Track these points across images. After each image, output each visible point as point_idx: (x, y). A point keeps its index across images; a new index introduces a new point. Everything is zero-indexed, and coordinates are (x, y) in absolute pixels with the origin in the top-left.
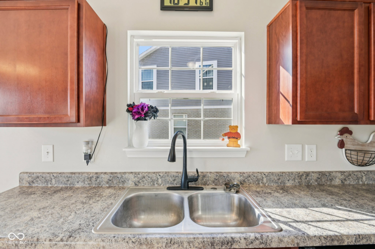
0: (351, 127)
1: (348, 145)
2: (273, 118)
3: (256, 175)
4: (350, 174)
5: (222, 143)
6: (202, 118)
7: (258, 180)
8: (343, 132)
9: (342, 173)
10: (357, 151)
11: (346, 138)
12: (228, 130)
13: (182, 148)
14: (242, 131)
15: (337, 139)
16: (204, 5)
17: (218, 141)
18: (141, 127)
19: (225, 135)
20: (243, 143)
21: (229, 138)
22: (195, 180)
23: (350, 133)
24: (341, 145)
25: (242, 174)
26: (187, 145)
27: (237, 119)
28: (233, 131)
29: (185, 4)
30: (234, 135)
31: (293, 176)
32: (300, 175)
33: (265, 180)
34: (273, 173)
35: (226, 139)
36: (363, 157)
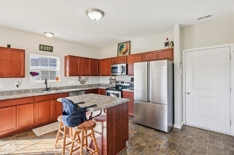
0: (81, 77)
1: (80, 80)
2: (66, 75)
4: (80, 85)
5: (55, 81)
8: (79, 78)
11: (80, 79)
12: (56, 78)
14: (59, 78)
15: (78, 79)
16: (50, 50)
18: (34, 78)
19: (55, 79)
20: (59, 80)
22: (49, 89)
23: (80, 78)
24: (79, 80)
25: (59, 87)
27: (58, 75)
29: (46, 50)
30: (57, 79)
33: (64, 88)
35: (56, 80)
36: (83, 82)
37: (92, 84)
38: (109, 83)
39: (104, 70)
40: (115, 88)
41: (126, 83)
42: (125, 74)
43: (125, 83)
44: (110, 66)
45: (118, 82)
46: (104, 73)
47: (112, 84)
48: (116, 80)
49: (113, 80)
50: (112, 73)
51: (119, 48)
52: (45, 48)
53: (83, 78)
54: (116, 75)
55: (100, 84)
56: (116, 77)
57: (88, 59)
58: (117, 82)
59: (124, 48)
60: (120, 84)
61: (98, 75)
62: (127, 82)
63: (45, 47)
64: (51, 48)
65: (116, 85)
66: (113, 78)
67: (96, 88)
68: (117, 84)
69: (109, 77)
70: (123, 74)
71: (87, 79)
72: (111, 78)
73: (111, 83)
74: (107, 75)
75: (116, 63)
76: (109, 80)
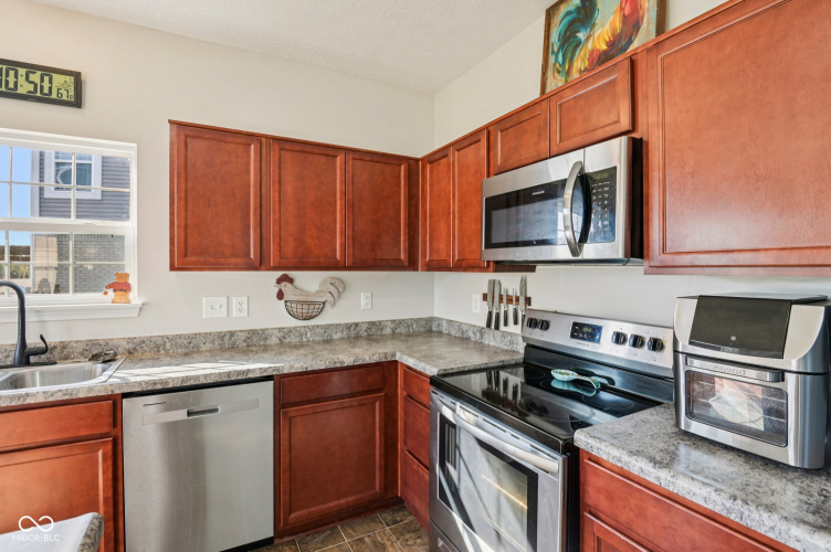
0: (292, 274)
1: (289, 296)
3: (153, 339)
5: (103, 299)
6: (71, 261)
7: (158, 346)
9: (280, 329)
10: (303, 303)
11: (286, 287)
13: (17, 307)
14: (133, 281)
15: (274, 289)
16: (64, 98)
17: (98, 296)
19: (109, 287)
20: (135, 297)
21: (115, 291)
23: (291, 281)
24: (280, 295)
25: (130, 340)
26: (26, 303)
28: (121, 281)
29: (29, 92)
30: (122, 287)
31: (211, 338)
32: (221, 336)
33: (168, 345)
34: (180, 336)
35: (111, 293)
36: (309, 309)
37: (372, 324)
38: (483, 324)
39: (443, 225)
40: (516, 365)
41: (619, 338)
42: (617, 248)
43: (607, 336)
44: (480, 189)
45: (545, 325)
46: (442, 246)
47: (502, 327)
48: (528, 301)
49: (510, 300)
50: (489, 245)
51: (554, 38)
52: (22, 80)
53: (310, 282)
54: (529, 267)
55: (430, 320)
56: (529, 276)
57: (329, 151)
58: (533, 323)
59: (599, 18)
60: (559, 337)
61: (412, 265)
62: (629, 330)
63: (22, 71)
64: (70, 80)
65: (530, 347)
66: (510, 282)
67: (375, 359)
68: (538, 336)
69: (480, 281)
70: (590, 250)
71: (340, 290)
72: (493, 283)
73: (493, 322)
74: (462, 266)
75: (525, 155)
76: (485, 297)
